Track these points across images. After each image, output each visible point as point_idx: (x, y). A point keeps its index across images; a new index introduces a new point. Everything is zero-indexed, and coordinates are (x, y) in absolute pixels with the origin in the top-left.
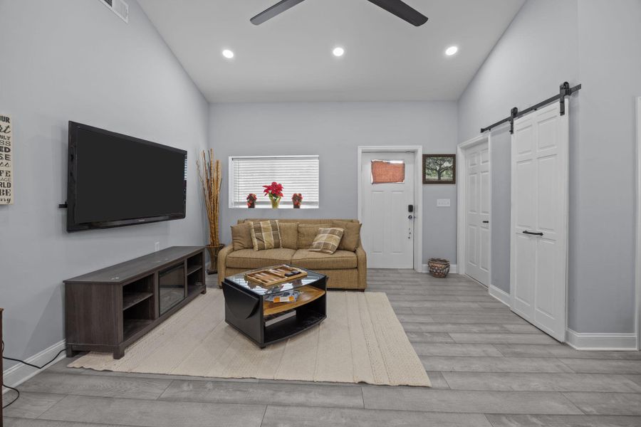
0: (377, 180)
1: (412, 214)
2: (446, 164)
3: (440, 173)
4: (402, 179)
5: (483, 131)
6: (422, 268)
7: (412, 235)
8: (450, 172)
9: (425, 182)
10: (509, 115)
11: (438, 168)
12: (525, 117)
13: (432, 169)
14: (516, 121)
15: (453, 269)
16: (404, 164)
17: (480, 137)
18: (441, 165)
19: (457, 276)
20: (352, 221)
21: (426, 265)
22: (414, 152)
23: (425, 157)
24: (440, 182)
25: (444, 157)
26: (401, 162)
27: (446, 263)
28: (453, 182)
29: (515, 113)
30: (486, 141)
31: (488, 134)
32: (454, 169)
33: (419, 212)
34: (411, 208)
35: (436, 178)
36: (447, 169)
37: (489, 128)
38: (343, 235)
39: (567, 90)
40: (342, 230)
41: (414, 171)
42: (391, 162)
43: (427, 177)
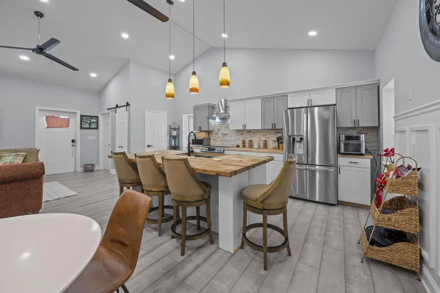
0: (50, 126)
1: (74, 144)
2: (93, 120)
3: (90, 124)
4: (68, 126)
5: (108, 109)
6: (80, 169)
7: (74, 154)
8: (95, 124)
9: (81, 128)
10: (115, 106)
11: (89, 122)
12: (121, 108)
13: (86, 123)
14: (118, 109)
15: (97, 167)
16: (69, 119)
17: (107, 111)
18: (90, 121)
19: (99, 170)
20: (31, 149)
21: (82, 168)
22: (75, 113)
23: (82, 116)
24: (90, 128)
25: (92, 117)
26: (67, 117)
27: (93, 165)
28: (97, 128)
29: (117, 106)
30: (109, 113)
31: (110, 111)
32: (97, 122)
33: (78, 143)
34: (73, 141)
35: (88, 126)
36: (93, 122)
37: (110, 109)
38: (26, 157)
39: (128, 104)
40: (24, 154)
41: (75, 122)
42: (60, 117)
43: (83, 126)
